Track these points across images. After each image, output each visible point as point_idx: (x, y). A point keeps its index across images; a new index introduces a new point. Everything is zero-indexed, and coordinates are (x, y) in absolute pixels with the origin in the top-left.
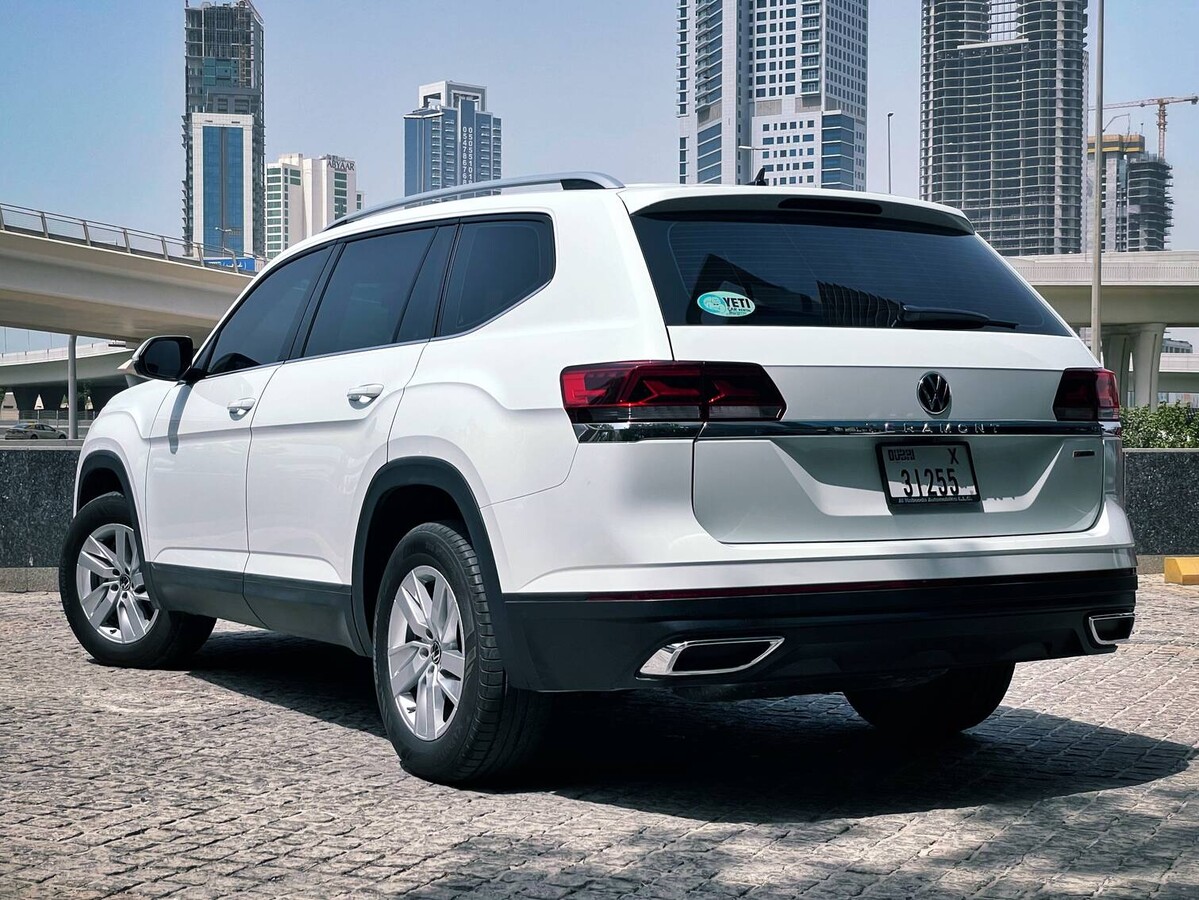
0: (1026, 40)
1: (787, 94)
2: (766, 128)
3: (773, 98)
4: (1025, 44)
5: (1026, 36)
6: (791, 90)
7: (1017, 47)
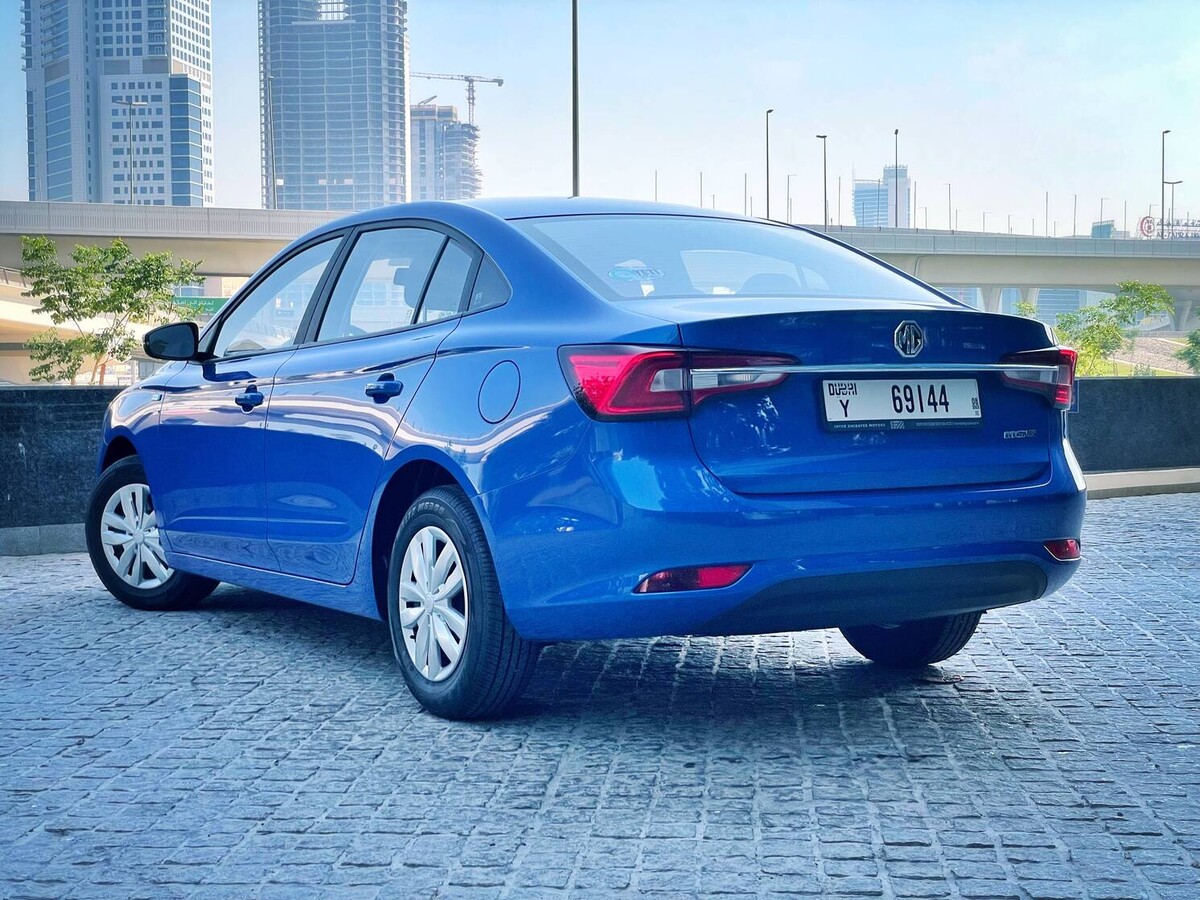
0: (354, 22)
1: (134, 55)
2: (114, 86)
3: (120, 58)
4: (353, 25)
5: (353, 18)
6: (137, 52)
7: (345, 27)
